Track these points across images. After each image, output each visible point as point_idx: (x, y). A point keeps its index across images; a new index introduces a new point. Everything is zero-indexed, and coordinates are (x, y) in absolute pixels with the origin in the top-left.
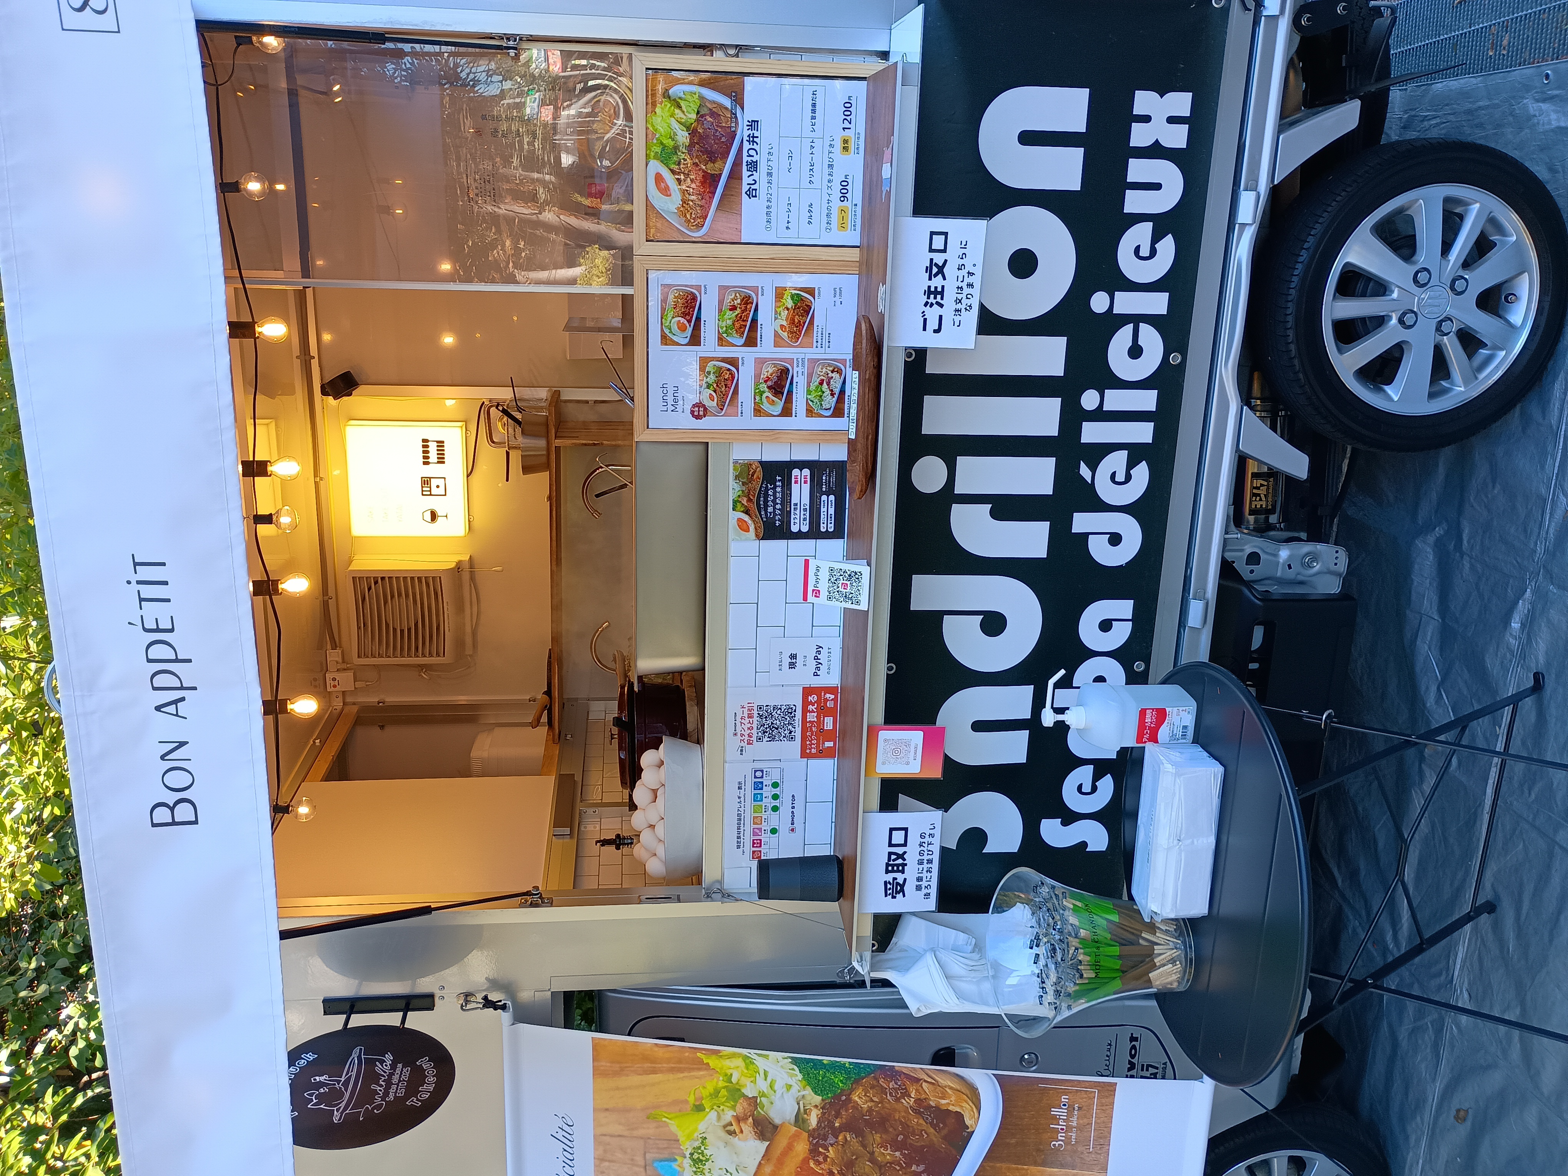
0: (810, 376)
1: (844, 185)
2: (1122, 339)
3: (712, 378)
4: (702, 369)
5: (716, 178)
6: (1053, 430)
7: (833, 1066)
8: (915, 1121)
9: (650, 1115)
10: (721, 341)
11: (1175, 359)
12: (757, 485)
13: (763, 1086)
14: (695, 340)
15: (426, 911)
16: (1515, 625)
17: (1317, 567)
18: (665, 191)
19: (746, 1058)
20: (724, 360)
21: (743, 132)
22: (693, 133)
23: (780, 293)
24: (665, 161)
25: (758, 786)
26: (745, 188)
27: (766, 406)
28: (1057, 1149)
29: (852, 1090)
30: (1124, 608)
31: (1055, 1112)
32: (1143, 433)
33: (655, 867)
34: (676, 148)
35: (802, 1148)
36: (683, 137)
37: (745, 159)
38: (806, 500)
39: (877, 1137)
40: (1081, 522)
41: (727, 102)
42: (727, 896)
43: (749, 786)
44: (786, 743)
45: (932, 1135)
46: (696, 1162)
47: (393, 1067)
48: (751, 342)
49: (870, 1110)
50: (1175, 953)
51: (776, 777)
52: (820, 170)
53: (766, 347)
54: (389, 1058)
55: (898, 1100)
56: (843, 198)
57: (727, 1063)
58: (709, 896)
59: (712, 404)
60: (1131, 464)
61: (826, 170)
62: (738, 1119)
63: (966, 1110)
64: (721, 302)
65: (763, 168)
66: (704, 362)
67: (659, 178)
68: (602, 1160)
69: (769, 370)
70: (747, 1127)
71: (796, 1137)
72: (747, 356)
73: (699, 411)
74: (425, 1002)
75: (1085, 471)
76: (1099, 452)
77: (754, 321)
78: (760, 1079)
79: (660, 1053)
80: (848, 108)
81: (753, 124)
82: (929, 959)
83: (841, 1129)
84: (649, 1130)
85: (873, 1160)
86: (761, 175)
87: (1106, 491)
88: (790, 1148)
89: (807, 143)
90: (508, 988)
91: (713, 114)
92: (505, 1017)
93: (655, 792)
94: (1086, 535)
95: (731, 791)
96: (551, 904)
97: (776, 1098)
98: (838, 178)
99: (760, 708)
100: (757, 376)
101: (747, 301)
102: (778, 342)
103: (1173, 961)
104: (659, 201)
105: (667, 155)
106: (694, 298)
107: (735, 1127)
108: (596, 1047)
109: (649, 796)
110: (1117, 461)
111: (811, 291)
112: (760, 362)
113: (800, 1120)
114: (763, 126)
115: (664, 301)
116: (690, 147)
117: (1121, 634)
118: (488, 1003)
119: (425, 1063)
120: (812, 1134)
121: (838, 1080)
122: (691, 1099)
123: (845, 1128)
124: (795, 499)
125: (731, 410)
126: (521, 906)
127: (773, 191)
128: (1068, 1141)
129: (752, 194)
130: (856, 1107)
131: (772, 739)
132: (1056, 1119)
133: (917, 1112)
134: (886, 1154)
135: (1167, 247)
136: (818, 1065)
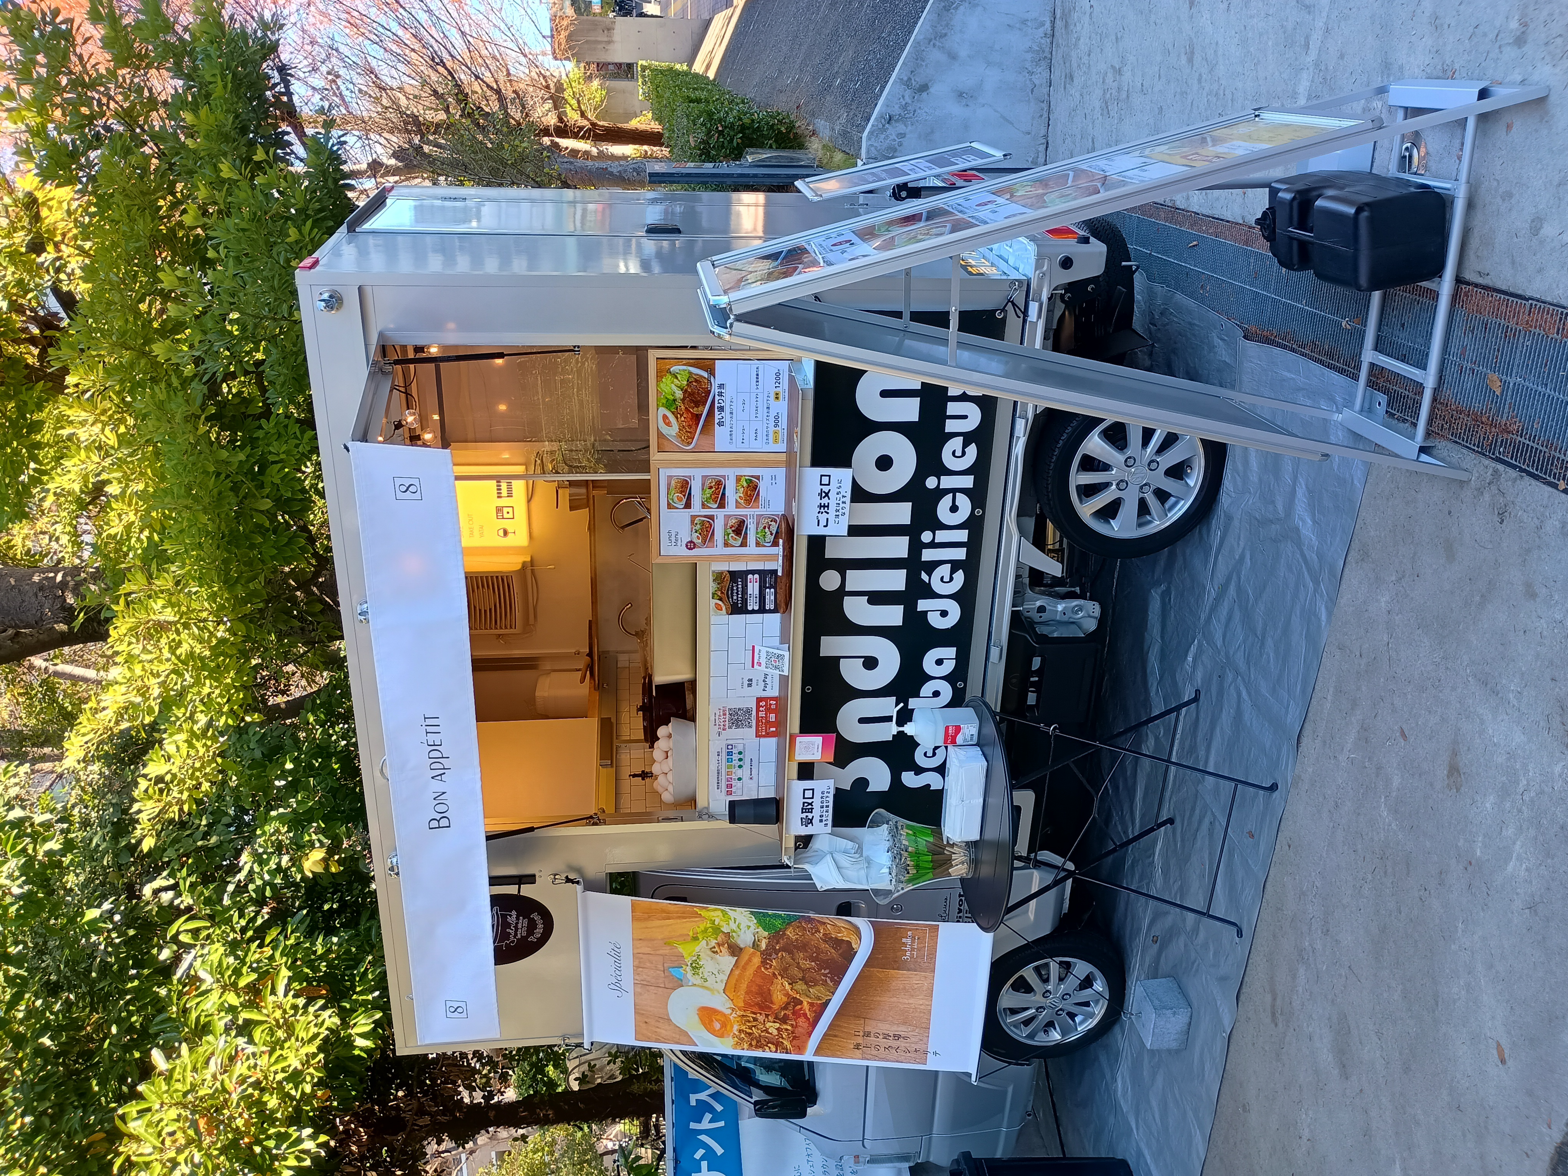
0: (758, 524)
1: (777, 418)
2: (945, 503)
3: (698, 527)
4: (692, 522)
5: (698, 417)
6: (904, 554)
7: (775, 916)
8: (823, 946)
9: (667, 943)
10: (704, 506)
11: (978, 512)
12: (727, 583)
13: (734, 926)
14: (688, 505)
15: (531, 829)
16: (1190, 659)
17: (1081, 614)
18: (668, 424)
19: (722, 911)
20: (705, 516)
21: (715, 390)
22: (685, 392)
23: (738, 479)
24: (668, 407)
25: (730, 753)
26: (717, 421)
27: (731, 541)
28: (906, 961)
29: (786, 929)
30: (950, 652)
31: (904, 940)
32: (960, 554)
33: (667, 797)
34: (675, 400)
35: (757, 960)
36: (679, 394)
37: (716, 405)
38: (757, 592)
39: (801, 955)
40: (923, 605)
41: (705, 374)
42: (711, 817)
43: (724, 754)
44: (746, 729)
45: (833, 953)
46: (694, 968)
47: (517, 918)
48: (722, 505)
49: (797, 940)
50: (964, 858)
51: (741, 748)
52: (762, 411)
53: (731, 508)
54: (514, 913)
55: (813, 934)
56: (776, 425)
57: (712, 914)
58: (700, 817)
59: (698, 541)
60: (953, 571)
61: (766, 410)
62: (719, 945)
63: (853, 939)
64: (703, 485)
65: (727, 410)
66: (693, 518)
67: (665, 417)
68: (638, 967)
69: (733, 522)
70: (724, 949)
71: (753, 954)
72: (720, 515)
73: (691, 545)
74: (531, 879)
75: (924, 577)
76: (931, 566)
77: (724, 494)
78: (731, 923)
79: (672, 908)
80: (778, 375)
81: (721, 386)
82: (829, 858)
83: (779, 950)
84: (666, 951)
85: (799, 967)
86: (726, 414)
87: (937, 586)
88: (750, 960)
89: (754, 396)
90: (579, 871)
91: (696, 381)
92: (579, 888)
93: (667, 752)
94: (926, 612)
95: (714, 759)
96: (605, 824)
97: (741, 933)
98: (773, 414)
99: (730, 709)
100: (726, 525)
101: (719, 483)
102: (738, 505)
103: (963, 863)
104: (665, 429)
105: (670, 404)
106: (687, 483)
107: (717, 949)
108: (633, 905)
109: (664, 755)
110: (944, 570)
111: (758, 478)
112: (727, 517)
113: (755, 945)
114: (727, 387)
115: (669, 485)
116: (683, 400)
117: (949, 667)
118: (568, 880)
119: (535, 916)
120: (762, 953)
121: (778, 923)
122: (691, 934)
123: (782, 949)
124: (750, 591)
125: (710, 544)
126: (587, 824)
127: (734, 422)
128: (912, 956)
129: (721, 424)
130: (788, 938)
131: (738, 727)
132: (905, 944)
133: (824, 941)
134: (806, 964)
135: (972, 451)
136: (765, 915)
